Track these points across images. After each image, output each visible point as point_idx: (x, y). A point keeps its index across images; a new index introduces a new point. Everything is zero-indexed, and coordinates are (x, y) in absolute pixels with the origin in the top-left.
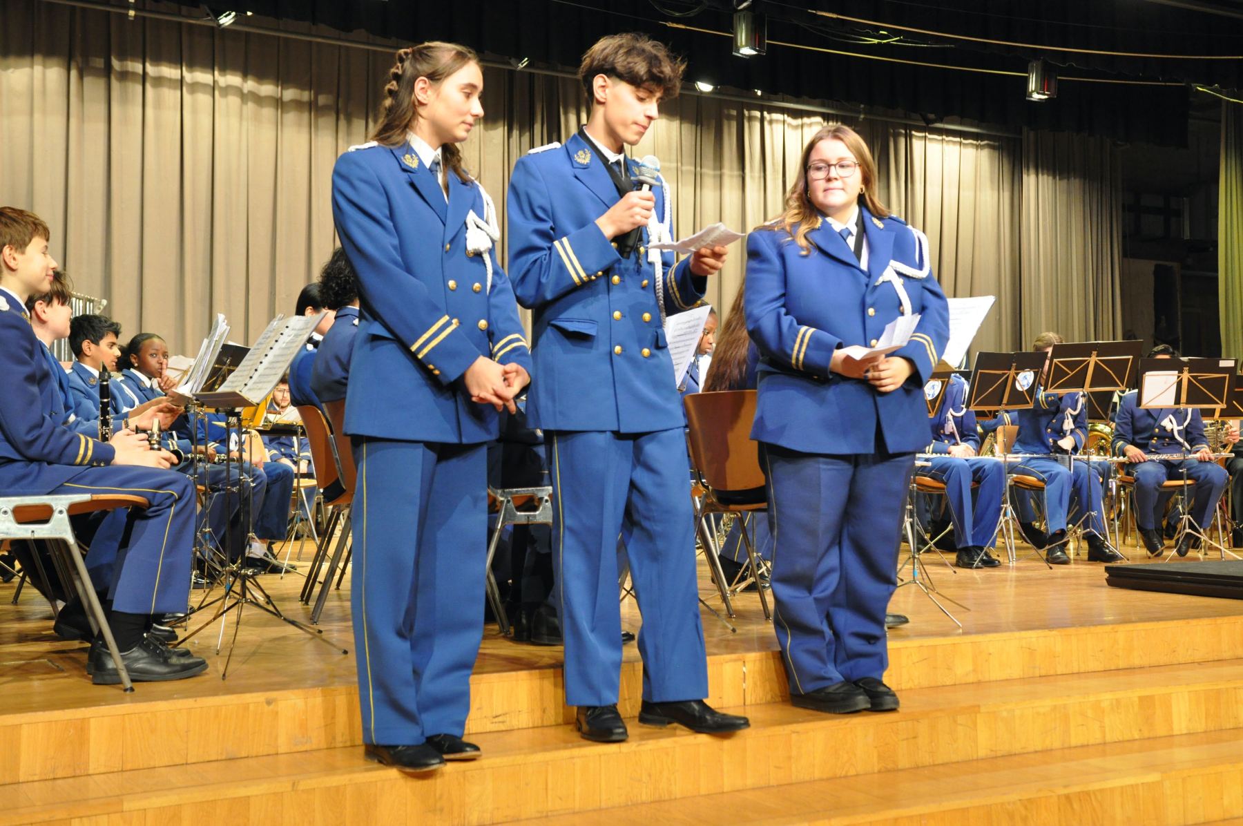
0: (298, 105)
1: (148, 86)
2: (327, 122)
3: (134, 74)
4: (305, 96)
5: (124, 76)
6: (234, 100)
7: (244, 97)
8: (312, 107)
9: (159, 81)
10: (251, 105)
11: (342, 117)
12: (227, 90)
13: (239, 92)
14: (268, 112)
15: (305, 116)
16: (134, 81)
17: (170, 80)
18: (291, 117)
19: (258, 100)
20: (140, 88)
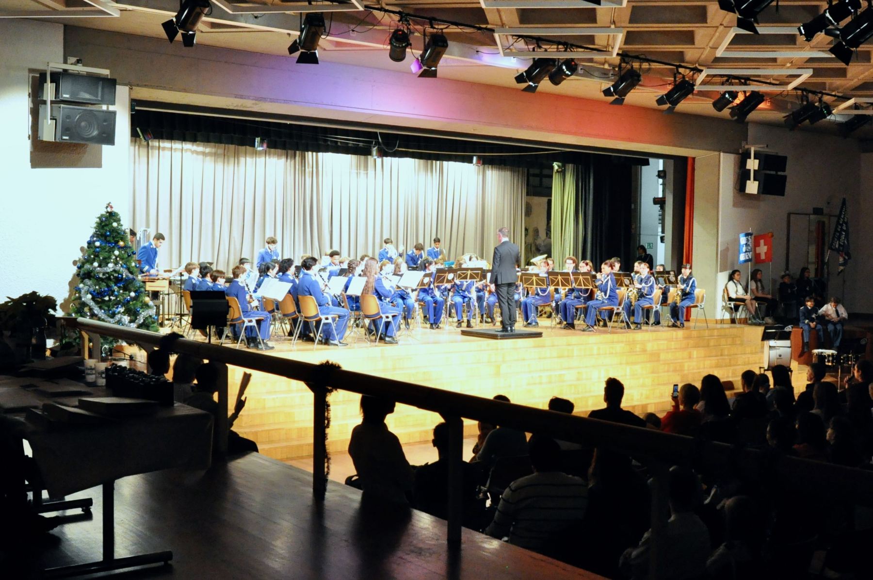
0: (210, 154)
1: (160, 150)
2: (220, 160)
3: (156, 146)
4: (213, 150)
5: (153, 147)
6: (189, 154)
7: (193, 152)
8: (215, 155)
9: (164, 148)
10: (195, 155)
11: (226, 157)
12: (186, 150)
13: (190, 150)
14: (201, 157)
15: (213, 158)
16: (156, 149)
17: (168, 148)
18: (208, 158)
19: (197, 153)
20: (157, 151)
